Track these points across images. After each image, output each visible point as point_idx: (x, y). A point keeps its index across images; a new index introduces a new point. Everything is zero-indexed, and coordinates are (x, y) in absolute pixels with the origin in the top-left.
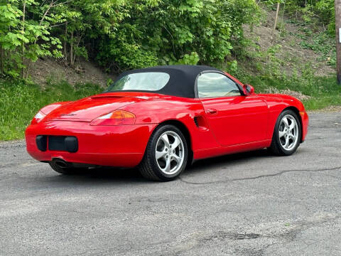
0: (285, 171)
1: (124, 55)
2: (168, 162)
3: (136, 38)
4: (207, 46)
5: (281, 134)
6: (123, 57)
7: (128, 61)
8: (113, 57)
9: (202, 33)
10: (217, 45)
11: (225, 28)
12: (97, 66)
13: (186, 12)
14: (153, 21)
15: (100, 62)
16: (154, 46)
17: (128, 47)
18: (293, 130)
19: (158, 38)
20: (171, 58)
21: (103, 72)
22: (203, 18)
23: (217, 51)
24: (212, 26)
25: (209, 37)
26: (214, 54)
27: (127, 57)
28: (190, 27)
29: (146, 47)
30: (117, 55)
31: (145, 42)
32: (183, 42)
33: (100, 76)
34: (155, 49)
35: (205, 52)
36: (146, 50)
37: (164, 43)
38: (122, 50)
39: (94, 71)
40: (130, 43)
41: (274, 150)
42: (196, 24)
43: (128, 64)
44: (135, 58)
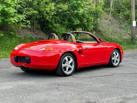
0: (115, 74)
1: (53, 28)
2: (67, 69)
3: (58, 22)
4: (84, 26)
5: (113, 59)
6: (53, 29)
7: (55, 30)
8: (50, 28)
9: (83, 21)
10: (88, 25)
11: (91, 19)
12: (44, 32)
13: (77, 13)
14: (65, 16)
15: (45, 30)
16: (65, 25)
17: (55, 25)
18: (117, 57)
19: (66, 22)
20: (71, 29)
21: (46, 34)
22: (83, 15)
23: (88, 28)
24: (87, 19)
25: (85, 23)
26: (87, 29)
27: (55, 29)
28: (78, 18)
29: (62, 25)
30: (51, 28)
31: (61, 23)
32: (75, 24)
33: (45, 35)
34: (65, 26)
35: (84, 28)
36: (62, 26)
37: (69, 24)
38: (53, 26)
39: (42, 33)
40: (56, 23)
41: (110, 65)
42: (81, 17)
43: (55, 31)
44: (57, 29)
